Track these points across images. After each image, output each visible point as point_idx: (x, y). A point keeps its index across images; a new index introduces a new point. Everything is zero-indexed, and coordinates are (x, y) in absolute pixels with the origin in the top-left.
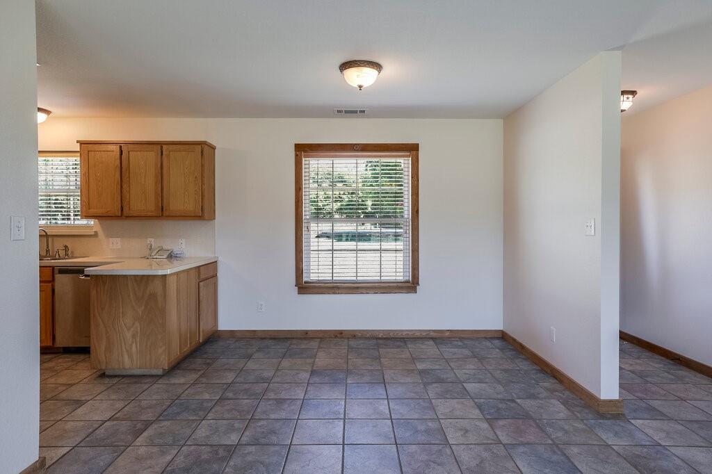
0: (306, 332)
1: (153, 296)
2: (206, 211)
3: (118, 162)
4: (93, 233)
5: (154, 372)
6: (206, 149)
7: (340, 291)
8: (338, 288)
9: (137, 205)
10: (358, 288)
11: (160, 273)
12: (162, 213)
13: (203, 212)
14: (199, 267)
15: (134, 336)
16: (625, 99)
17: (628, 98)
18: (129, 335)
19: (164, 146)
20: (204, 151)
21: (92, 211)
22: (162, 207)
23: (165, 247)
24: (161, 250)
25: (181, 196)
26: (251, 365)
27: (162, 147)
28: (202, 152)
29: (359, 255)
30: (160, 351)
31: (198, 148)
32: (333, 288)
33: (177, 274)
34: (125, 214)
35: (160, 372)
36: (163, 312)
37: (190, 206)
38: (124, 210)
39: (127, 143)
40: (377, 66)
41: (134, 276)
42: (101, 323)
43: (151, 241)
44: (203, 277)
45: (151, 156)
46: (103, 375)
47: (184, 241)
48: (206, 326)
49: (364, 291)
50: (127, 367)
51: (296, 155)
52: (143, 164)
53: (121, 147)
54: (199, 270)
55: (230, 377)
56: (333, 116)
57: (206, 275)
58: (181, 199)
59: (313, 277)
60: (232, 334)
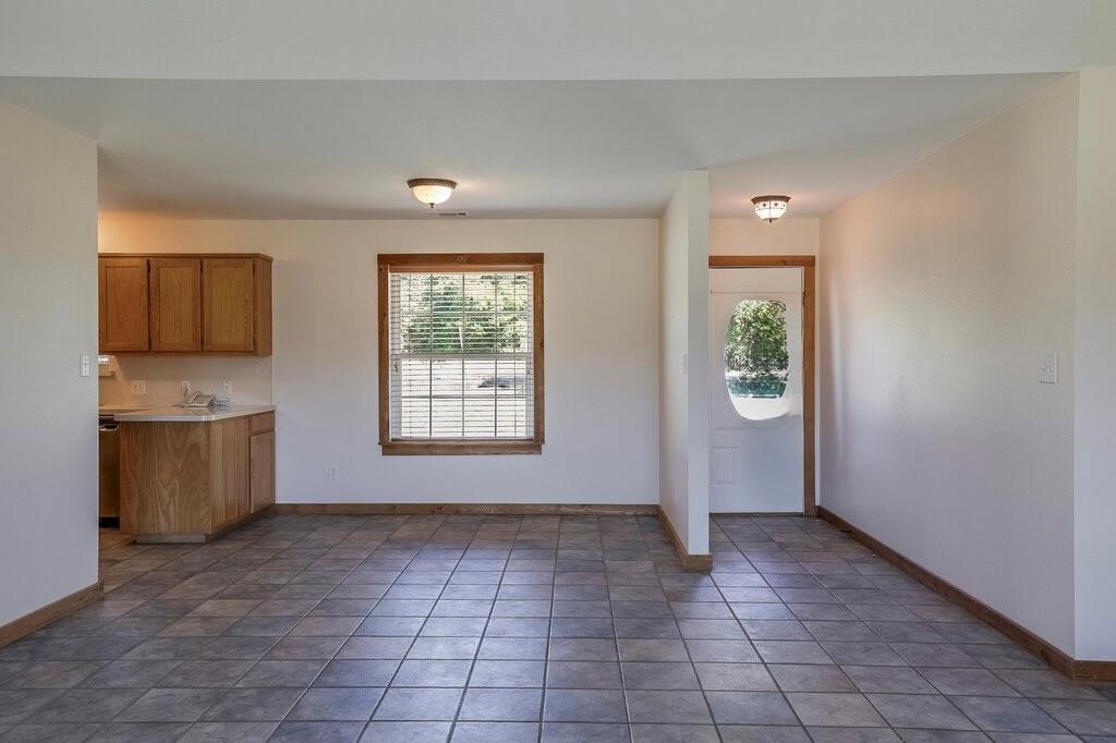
0: (393, 506)
1: (195, 447)
2: (259, 344)
3: (145, 283)
4: (109, 374)
5: (195, 538)
6: (259, 264)
7: (438, 451)
8: (435, 447)
9: (169, 336)
10: (462, 446)
11: (204, 419)
12: (202, 347)
13: (255, 345)
14: (249, 417)
15: (172, 495)
16: (772, 205)
17: (776, 204)
18: (165, 493)
19: (205, 261)
20: (257, 267)
21: (111, 345)
22: (202, 340)
23: (205, 393)
24: (199, 396)
25: (227, 326)
26: (313, 535)
27: (202, 263)
28: (254, 268)
29: (466, 403)
30: (203, 512)
31: (249, 263)
32: (428, 446)
33: (223, 421)
34: (154, 348)
35: (202, 538)
36: (207, 464)
37: (239, 338)
38: (153, 344)
39: (156, 256)
40: (452, 184)
41: (173, 422)
42: (133, 480)
43: (186, 384)
44: (254, 429)
45: (188, 273)
46: (134, 543)
47: (230, 385)
48: (259, 499)
49: (471, 451)
50: (163, 531)
51: (380, 270)
52: (179, 283)
53: (148, 261)
54: (250, 421)
55: (286, 545)
56: (437, 218)
57: (260, 427)
58: (226, 330)
59: (405, 433)
60: (294, 509)
